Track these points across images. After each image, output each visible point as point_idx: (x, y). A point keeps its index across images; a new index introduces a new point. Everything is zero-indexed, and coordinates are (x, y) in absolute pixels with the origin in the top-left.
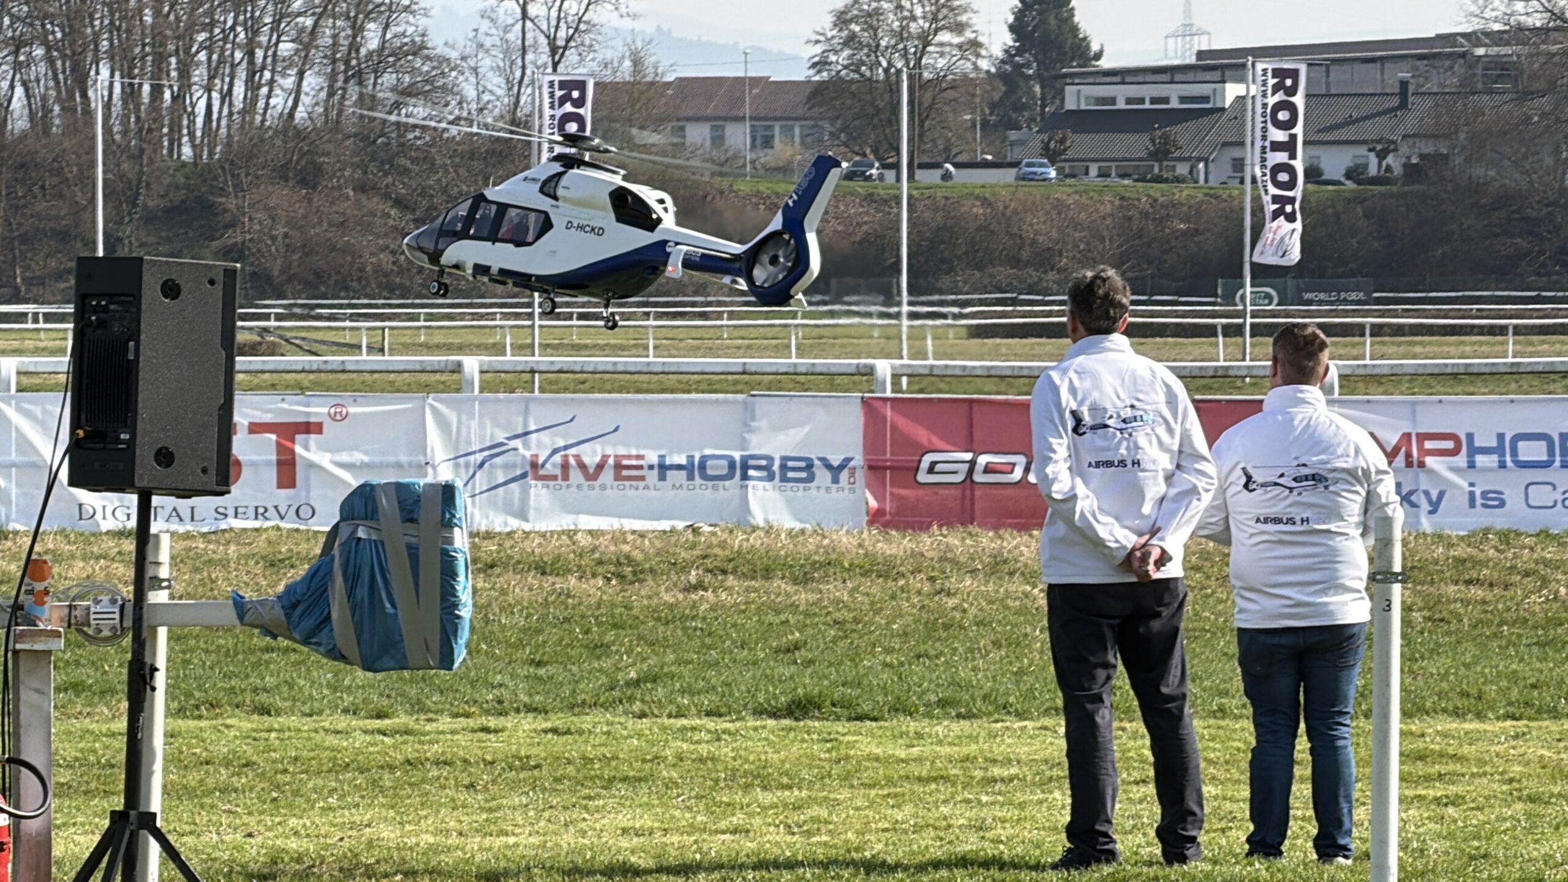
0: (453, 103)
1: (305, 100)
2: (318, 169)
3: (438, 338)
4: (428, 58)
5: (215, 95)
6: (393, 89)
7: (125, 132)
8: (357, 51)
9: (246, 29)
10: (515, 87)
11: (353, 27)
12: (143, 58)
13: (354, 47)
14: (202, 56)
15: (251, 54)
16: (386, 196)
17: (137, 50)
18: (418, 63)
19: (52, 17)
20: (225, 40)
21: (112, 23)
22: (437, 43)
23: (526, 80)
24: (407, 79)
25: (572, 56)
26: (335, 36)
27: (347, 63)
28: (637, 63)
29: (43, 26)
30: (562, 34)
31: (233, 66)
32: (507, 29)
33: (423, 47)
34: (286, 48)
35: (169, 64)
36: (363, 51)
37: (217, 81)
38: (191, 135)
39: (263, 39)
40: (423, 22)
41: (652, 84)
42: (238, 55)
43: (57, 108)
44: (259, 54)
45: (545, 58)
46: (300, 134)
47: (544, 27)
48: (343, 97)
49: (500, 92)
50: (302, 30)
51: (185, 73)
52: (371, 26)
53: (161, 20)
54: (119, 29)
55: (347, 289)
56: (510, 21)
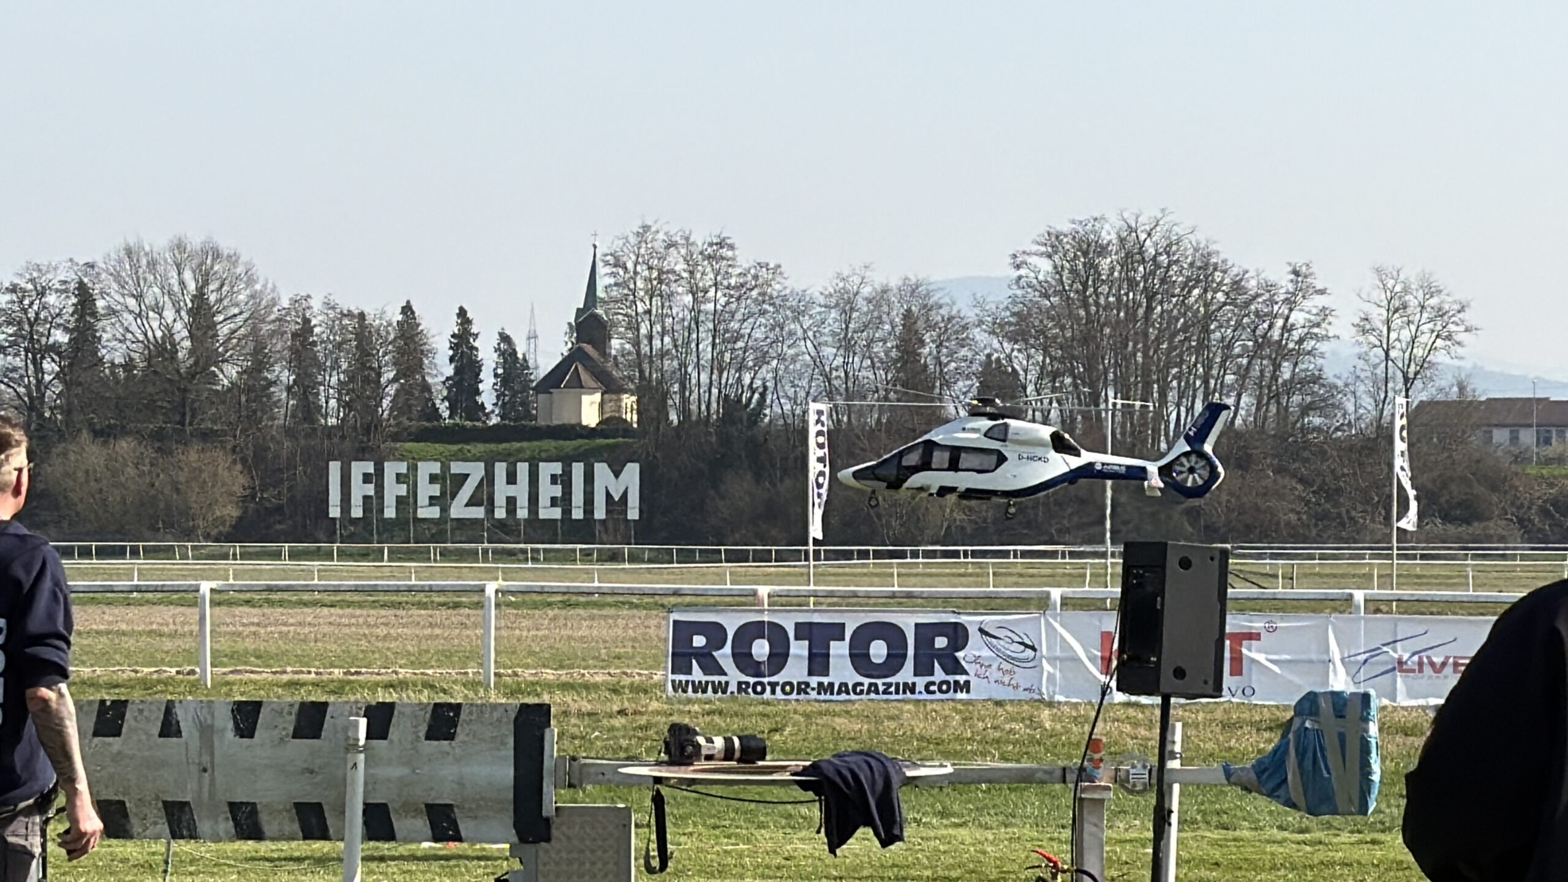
0: (1339, 415)
1: (1242, 412)
2: (1249, 456)
3: (1328, 571)
4: (1324, 386)
5: (1183, 409)
6: (1299, 405)
7: (1123, 434)
8: (1277, 380)
9: (1203, 367)
10: (1381, 404)
11: (1274, 365)
12: (1136, 385)
13: (1274, 378)
14: (1175, 383)
15: (1206, 382)
16: (1294, 476)
17: (1132, 379)
18: (1316, 388)
19: (1077, 359)
20: (1190, 373)
21: (1116, 362)
22: (1329, 375)
23: (1387, 401)
24: (1309, 399)
25: (1418, 384)
26: (1262, 371)
27: (1269, 387)
28: (1462, 388)
29: (1072, 364)
30: (1412, 369)
31: (1195, 390)
32: (1375, 366)
33: (1320, 377)
34: (1229, 378)
35: (1153, 388)
36: (1280, 381)
37: (1184, 400)
38: (1167, 435)
39: (1214, 372)
40: (1319, 361)
41: (1471, 402)
42: (1198, 383)
43: (1079, 417)
44: (1212, 382)
45: (1400, 385)
46: (1238, 435)
47: (1400, 365)
48: (1267, 410)
49: (1370, 408)
50: (1240, 367)
51: (1163, 395)
52: (1286, 364)
53: (1148, 360)
54: (1120, 366)
55: (1267, 536)
56: (1377, 361)
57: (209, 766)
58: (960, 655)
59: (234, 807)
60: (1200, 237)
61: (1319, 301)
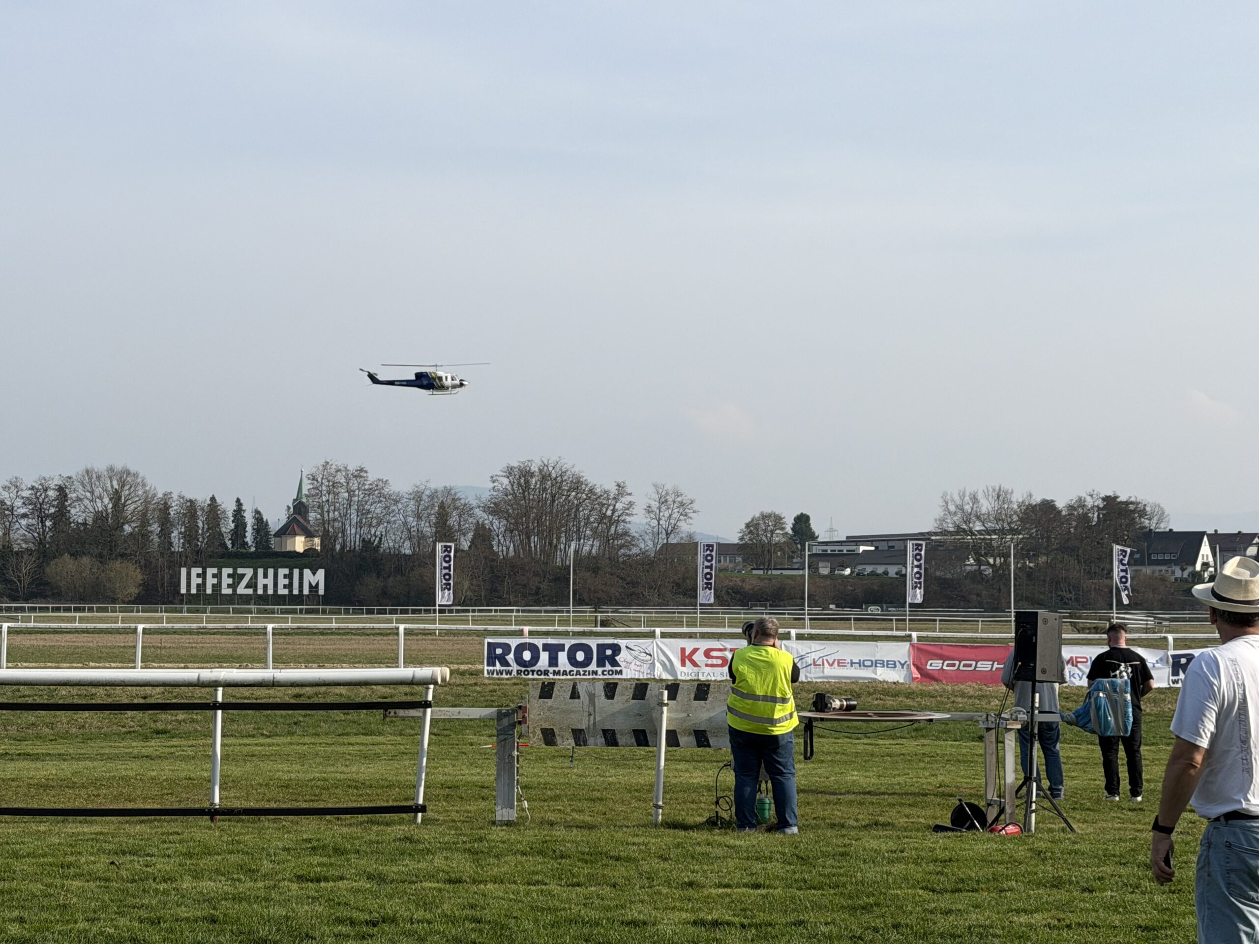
0: (637, 549)
1: (594, 548)
2: (598, 568)
4: (630, 536)
5: (568, 546)
6: (618, 545)
9: (577, 527)
10: (655, 545)
11: (608, 527)
13: (608, 532)
14: (564, 535)
15: (578, 534)
16: (618, 576)
18: (626, 537)
19: (520, 523)
20: (571, 530)
22: (633, 532)
23: (658, 543)
24: (622, 542)
25: (672, 536)
26: (603, 530)
28: (691, 537)
29: (518, 525)
30: (670, 529)
31: (573, 538)
32: (654, 527)
33: (628, 532)
34: (589, 532)
35: (554, 537)
36: (610, 534)
37: (567, 542)
39: (582, 530)
40: (627, 525)
45: (664, 536)
46: (594, 558)
47: (665, 527)
50: (593, 527)
52: (613, 526)
57: (593, 713)
58: (617, 658)
59: (605, 732)
60: (576, 470)
61: (628, 499)
